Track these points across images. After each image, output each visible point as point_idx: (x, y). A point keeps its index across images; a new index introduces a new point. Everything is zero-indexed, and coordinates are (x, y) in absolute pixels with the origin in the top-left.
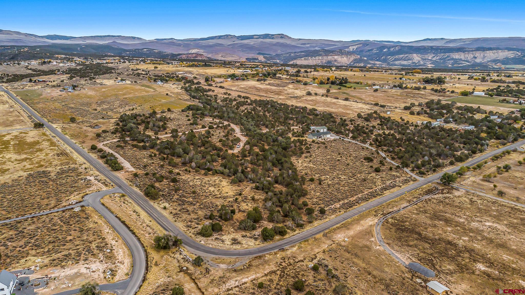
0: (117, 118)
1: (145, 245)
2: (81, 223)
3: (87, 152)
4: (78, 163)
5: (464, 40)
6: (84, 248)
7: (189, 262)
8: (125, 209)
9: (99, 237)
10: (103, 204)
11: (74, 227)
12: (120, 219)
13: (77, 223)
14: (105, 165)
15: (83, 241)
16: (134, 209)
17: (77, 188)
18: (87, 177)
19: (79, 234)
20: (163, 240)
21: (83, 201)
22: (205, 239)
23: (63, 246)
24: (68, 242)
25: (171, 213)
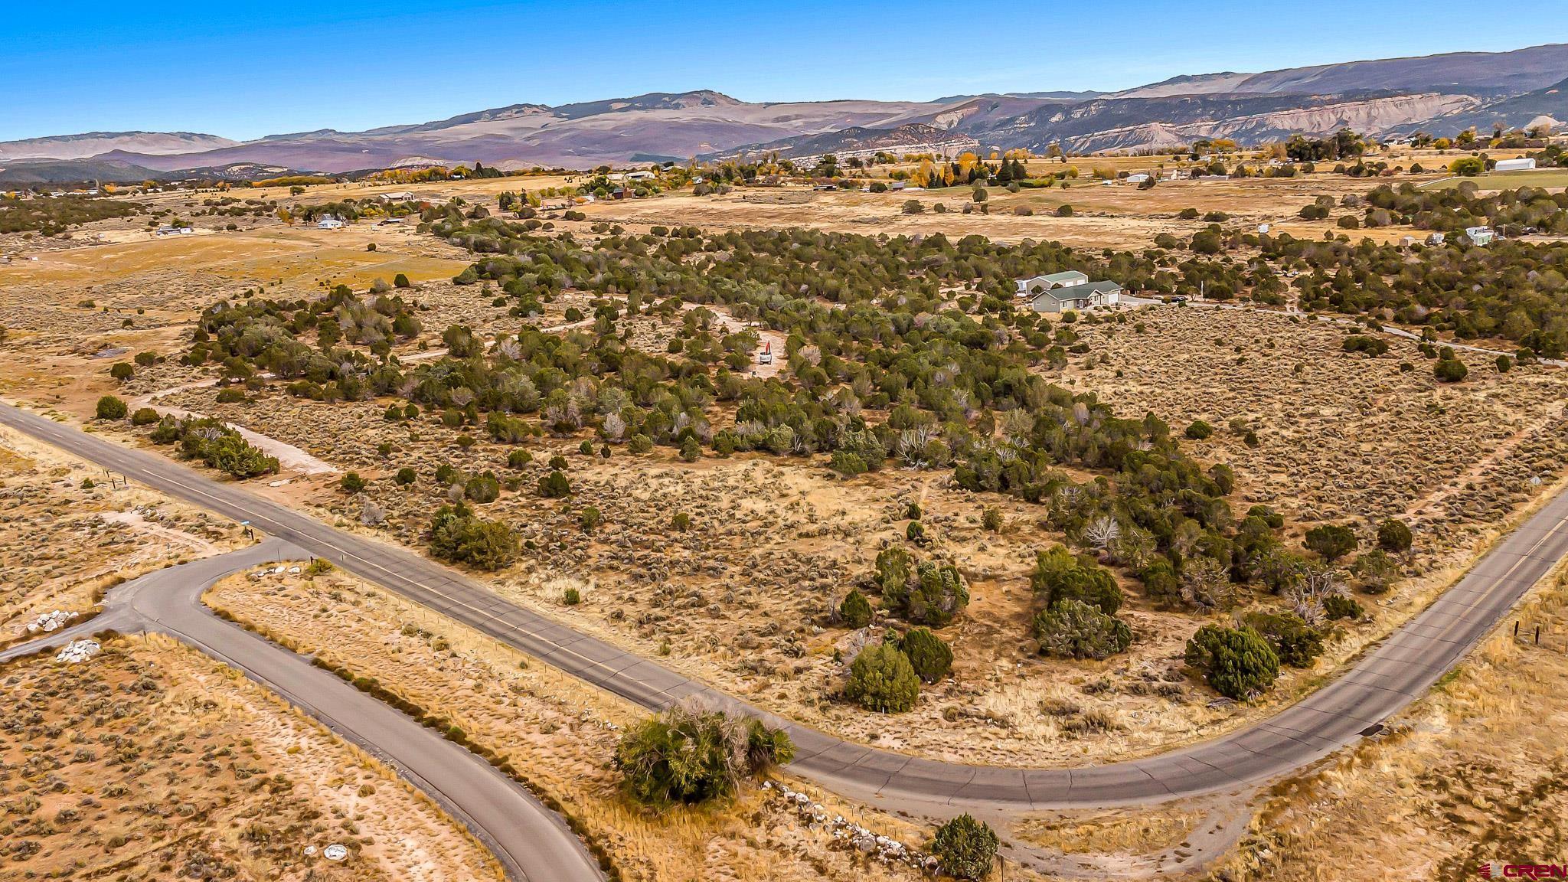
0: (189, 322)
1: (555, 793)
2: (117, 717)
3: (80, 428)
4: (41, 470)
5: (1297, 75)
6: (170, 857)
7: (897, 865)
8: (354, 625)
9: (253, 780)
10: (225, 616)
11: (75, 741)
12: (344, 675)
13: (90, 721)
14: (184, 466)
15: (150, 811)
16: (404, 618)
17: (56, 563)
18: (104, 515)
19: (115, 778)
20: (688, 745)
21: (105, 610)
22: (891, 721)
23: (21, 859)
24: (51, 832)
25: (619, 616)
